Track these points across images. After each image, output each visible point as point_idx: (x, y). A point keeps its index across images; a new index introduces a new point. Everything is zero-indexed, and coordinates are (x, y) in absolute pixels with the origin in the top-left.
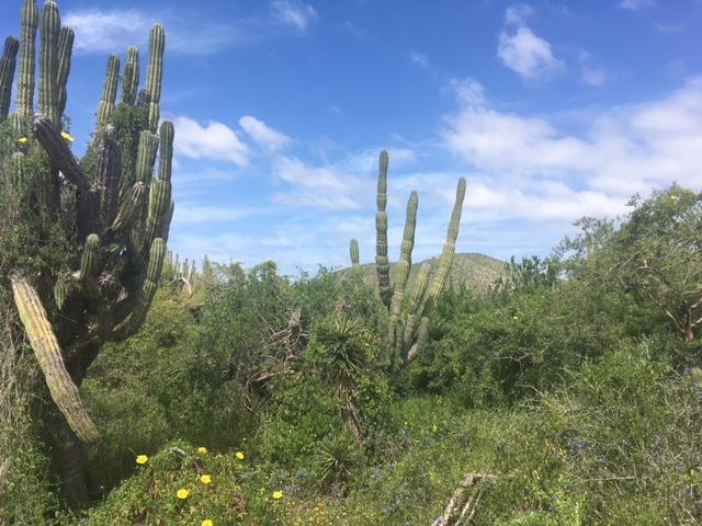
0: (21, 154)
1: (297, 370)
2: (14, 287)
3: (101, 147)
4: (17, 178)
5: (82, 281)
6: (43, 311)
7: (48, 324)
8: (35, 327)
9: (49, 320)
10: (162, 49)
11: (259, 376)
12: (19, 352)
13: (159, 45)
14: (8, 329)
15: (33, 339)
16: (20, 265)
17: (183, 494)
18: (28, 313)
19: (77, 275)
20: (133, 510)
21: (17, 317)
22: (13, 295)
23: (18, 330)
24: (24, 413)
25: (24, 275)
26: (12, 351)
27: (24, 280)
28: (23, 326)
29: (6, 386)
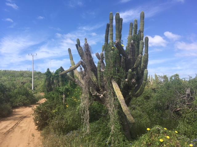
0: (112, 51)
1: (190, 108)
2: (113, 83)
3: (130, 47)
4: (112, 57)
5: (128, 81)
6: (119, 89)
7: (121, 92)
8: (118, 93)
9: (121, 91)
10: (144, 17)
11: (177, 109)
12: (114, 99)
13: (142, 17)
14: (112, 93)
15: (118, 96)
16: (114, 78)
17: (161, 140)
18: (116, 90)
19: (126, 80)
20: (147, 143)
21: (114, 90)
22: (112, 85)
23: (114, 93)
24: (117, 114)
25: (115, 80)
26: (113, 99)
27: (115, 81)
28: (115, 93)
29: (112, 107)
